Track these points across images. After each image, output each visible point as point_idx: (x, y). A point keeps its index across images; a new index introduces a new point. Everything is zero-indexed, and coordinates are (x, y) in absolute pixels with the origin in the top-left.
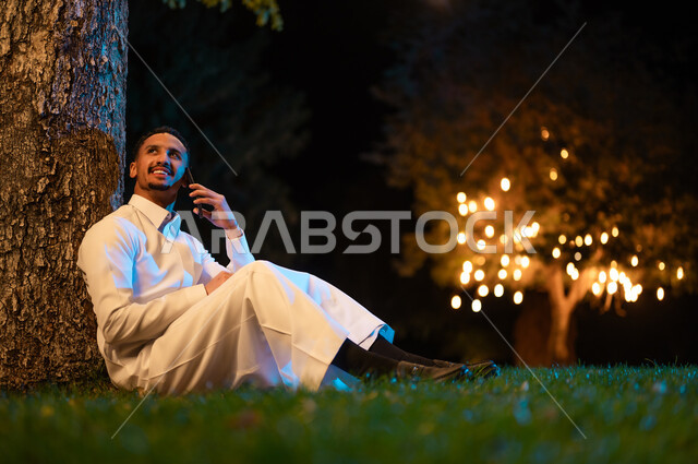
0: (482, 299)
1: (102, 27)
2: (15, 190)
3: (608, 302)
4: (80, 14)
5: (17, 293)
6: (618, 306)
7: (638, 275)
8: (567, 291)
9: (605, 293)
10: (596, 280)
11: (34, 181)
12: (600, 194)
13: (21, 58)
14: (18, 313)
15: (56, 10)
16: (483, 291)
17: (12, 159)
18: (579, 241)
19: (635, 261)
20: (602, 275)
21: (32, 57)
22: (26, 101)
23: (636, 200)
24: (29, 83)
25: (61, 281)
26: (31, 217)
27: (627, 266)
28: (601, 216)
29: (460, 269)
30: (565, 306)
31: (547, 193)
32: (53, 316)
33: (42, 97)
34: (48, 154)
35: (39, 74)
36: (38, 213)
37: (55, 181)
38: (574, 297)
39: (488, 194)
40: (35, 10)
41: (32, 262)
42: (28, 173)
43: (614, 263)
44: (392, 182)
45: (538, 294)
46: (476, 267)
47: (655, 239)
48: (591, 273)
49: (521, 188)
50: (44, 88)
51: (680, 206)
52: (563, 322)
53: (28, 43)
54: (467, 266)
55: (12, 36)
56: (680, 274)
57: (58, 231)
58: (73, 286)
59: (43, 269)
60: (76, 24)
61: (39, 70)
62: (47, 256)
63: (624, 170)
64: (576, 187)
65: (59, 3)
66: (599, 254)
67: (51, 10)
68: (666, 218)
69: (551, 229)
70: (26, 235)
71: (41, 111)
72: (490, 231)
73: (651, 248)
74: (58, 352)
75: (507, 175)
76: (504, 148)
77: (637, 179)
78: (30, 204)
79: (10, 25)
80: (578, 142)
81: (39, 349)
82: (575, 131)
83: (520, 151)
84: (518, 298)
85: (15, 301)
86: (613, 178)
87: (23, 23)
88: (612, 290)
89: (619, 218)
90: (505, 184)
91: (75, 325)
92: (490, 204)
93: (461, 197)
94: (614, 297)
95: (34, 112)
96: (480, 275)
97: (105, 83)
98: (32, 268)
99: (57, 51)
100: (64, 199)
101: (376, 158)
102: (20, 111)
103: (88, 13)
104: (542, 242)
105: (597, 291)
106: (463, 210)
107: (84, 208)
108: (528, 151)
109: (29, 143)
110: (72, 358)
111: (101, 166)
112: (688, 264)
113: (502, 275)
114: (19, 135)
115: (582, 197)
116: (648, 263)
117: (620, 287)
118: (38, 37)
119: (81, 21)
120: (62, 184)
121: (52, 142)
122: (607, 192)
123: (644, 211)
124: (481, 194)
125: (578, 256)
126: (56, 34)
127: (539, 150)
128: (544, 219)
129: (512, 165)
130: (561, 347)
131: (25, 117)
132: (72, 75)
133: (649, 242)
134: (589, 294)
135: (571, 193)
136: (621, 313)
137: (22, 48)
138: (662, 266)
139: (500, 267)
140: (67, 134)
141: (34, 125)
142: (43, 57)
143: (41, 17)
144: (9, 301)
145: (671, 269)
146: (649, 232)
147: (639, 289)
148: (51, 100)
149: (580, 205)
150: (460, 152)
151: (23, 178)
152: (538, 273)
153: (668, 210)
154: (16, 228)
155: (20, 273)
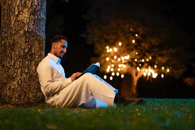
0: (113, 76)
1: (41, 8)
2: (20, 51)
3: (148, 78)
4: (36, 4)
5: (20, 79)
6: (151, 79)
7: (156, 70)
8: (136, 75)
9: (147, 75)
10: (145, 72)
11: (25, 49)
12: (147, 47)
13: (21, 16)
14: (21, 84)
15: (30, 3)
16: (113, 74)
17: (18, 43)
18: (140, 61)
19: (156, 66)
20: (146, 70)
21: (24, 16)
22: (22, 27)
23: (157, 50)
24: (23, 22)
25: (32, 76)
26: (24, 59)
27: (154, 68)
28: (147, 54)
29: (107, 68)
30: (136, 79)
31: (132, 47)
32: (29, 85)
33: (26, 26)
34: (28, 42)
35: (26, 20)
36: (26, 58)
37: (30, 49)
38: (139, 76)
39: (115, 46)
40: (25, 3)
41: (24, 71)
42: (23, 47)
43: (150, 67)
44: (88, 42)
45: (128, 75)
46: (111, 67)
47: (162, 60)
48: (143, 70)
49: (125, 45)
50: (27, 24)
51: (168, 51)
52: (135, 83)
53: (23, 12)
54: (109, 67)
55: (18, 10)
56: (168, 70)
57: (31, 63)
58: (35, 77)
59: (27, 73)
60: (35, 7)
61: (26, 19)
62: (28, 70)
63: (153, 41)
64: (140, 46)
65: (31, 1)
66: (146, 65)
67: (29, 3)
68: (165, 55)
69: (133, 57)
70: (23, 64)
71: (26, 30)
72: (115, 57)
73: (160, 63)
74: (31, 95)
75: (121, 41)
76: (120, 34)
77: (157, 44)
78: (24, 55)
79: (18, 7)
80: (141, 33)
81: (26, 94)
82: (140, 30)
83: (125, 35)
84: (122, 76)
85: (20, 81)
86: (151, 43)
87: (21, 6)
88: (149, 74)
89: (152, 54)
90: (120, 44)
91: (35, 88)
92: (116, 49)
93: (107, 47)
94: (149, 76)
95: (25, 31)
96: (112, 70)
97: (42, 23)
98: (24, 72)
99: (30, 14)
100: (32, 54)
101: (84, 36)
102: (21, 30)
103: (38, 4)
104: (130, 61)
105: (145, 75)
106: (108, 51)
107: (37, 57)
108: (127, 35)
109: (23, 39)
110: (34, 96)
111: (41, 45)
112: (170, 68)
113: (119, 70)
114: (20, 37)
115: (142, 48)
116: (159, 67)
117: (151, 74)
118: (25, 10)
119: (36, 6)
120: (32, 50)
121: (29, 39)
122: (149, 47)
123: (159, 53)
124: (113, 47)
125: (140, 65)
126: (30, 10)
127: (130, 35)
128: (131, 54)
129: (123, 38)
130: (134, 91)
131: (22, 32)
132: (34, 21)
133: (160, 61)
134: (143, 75)
135: (139, 47)
136: (151, 81)
137: (21, 13)
138: (163, 68)
139: (118, 68)
140: (33, 36)
141: (24, 34)
142: (27, 16)
143: (26, 5)
144: (18, 81)
145: (166, 69)
146: (160, 59)
147: (157, 74)
148: (29, 27)
149: (141, 51)
150: (108, 35)
151: (21, 48)
152: (128, 69)
153: (165, 52)
154: (20, 61)
155: (21, 74)
